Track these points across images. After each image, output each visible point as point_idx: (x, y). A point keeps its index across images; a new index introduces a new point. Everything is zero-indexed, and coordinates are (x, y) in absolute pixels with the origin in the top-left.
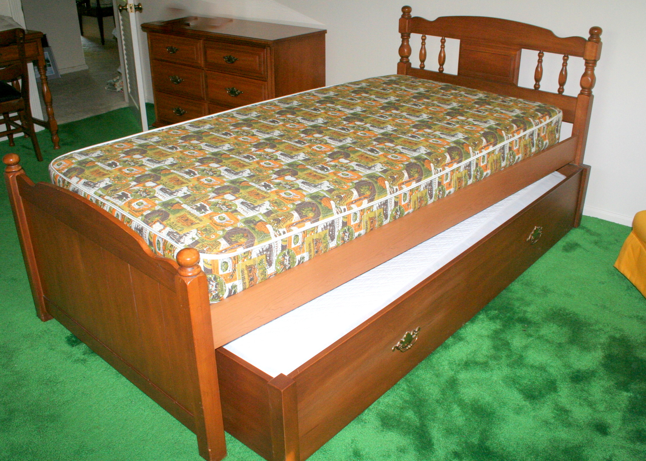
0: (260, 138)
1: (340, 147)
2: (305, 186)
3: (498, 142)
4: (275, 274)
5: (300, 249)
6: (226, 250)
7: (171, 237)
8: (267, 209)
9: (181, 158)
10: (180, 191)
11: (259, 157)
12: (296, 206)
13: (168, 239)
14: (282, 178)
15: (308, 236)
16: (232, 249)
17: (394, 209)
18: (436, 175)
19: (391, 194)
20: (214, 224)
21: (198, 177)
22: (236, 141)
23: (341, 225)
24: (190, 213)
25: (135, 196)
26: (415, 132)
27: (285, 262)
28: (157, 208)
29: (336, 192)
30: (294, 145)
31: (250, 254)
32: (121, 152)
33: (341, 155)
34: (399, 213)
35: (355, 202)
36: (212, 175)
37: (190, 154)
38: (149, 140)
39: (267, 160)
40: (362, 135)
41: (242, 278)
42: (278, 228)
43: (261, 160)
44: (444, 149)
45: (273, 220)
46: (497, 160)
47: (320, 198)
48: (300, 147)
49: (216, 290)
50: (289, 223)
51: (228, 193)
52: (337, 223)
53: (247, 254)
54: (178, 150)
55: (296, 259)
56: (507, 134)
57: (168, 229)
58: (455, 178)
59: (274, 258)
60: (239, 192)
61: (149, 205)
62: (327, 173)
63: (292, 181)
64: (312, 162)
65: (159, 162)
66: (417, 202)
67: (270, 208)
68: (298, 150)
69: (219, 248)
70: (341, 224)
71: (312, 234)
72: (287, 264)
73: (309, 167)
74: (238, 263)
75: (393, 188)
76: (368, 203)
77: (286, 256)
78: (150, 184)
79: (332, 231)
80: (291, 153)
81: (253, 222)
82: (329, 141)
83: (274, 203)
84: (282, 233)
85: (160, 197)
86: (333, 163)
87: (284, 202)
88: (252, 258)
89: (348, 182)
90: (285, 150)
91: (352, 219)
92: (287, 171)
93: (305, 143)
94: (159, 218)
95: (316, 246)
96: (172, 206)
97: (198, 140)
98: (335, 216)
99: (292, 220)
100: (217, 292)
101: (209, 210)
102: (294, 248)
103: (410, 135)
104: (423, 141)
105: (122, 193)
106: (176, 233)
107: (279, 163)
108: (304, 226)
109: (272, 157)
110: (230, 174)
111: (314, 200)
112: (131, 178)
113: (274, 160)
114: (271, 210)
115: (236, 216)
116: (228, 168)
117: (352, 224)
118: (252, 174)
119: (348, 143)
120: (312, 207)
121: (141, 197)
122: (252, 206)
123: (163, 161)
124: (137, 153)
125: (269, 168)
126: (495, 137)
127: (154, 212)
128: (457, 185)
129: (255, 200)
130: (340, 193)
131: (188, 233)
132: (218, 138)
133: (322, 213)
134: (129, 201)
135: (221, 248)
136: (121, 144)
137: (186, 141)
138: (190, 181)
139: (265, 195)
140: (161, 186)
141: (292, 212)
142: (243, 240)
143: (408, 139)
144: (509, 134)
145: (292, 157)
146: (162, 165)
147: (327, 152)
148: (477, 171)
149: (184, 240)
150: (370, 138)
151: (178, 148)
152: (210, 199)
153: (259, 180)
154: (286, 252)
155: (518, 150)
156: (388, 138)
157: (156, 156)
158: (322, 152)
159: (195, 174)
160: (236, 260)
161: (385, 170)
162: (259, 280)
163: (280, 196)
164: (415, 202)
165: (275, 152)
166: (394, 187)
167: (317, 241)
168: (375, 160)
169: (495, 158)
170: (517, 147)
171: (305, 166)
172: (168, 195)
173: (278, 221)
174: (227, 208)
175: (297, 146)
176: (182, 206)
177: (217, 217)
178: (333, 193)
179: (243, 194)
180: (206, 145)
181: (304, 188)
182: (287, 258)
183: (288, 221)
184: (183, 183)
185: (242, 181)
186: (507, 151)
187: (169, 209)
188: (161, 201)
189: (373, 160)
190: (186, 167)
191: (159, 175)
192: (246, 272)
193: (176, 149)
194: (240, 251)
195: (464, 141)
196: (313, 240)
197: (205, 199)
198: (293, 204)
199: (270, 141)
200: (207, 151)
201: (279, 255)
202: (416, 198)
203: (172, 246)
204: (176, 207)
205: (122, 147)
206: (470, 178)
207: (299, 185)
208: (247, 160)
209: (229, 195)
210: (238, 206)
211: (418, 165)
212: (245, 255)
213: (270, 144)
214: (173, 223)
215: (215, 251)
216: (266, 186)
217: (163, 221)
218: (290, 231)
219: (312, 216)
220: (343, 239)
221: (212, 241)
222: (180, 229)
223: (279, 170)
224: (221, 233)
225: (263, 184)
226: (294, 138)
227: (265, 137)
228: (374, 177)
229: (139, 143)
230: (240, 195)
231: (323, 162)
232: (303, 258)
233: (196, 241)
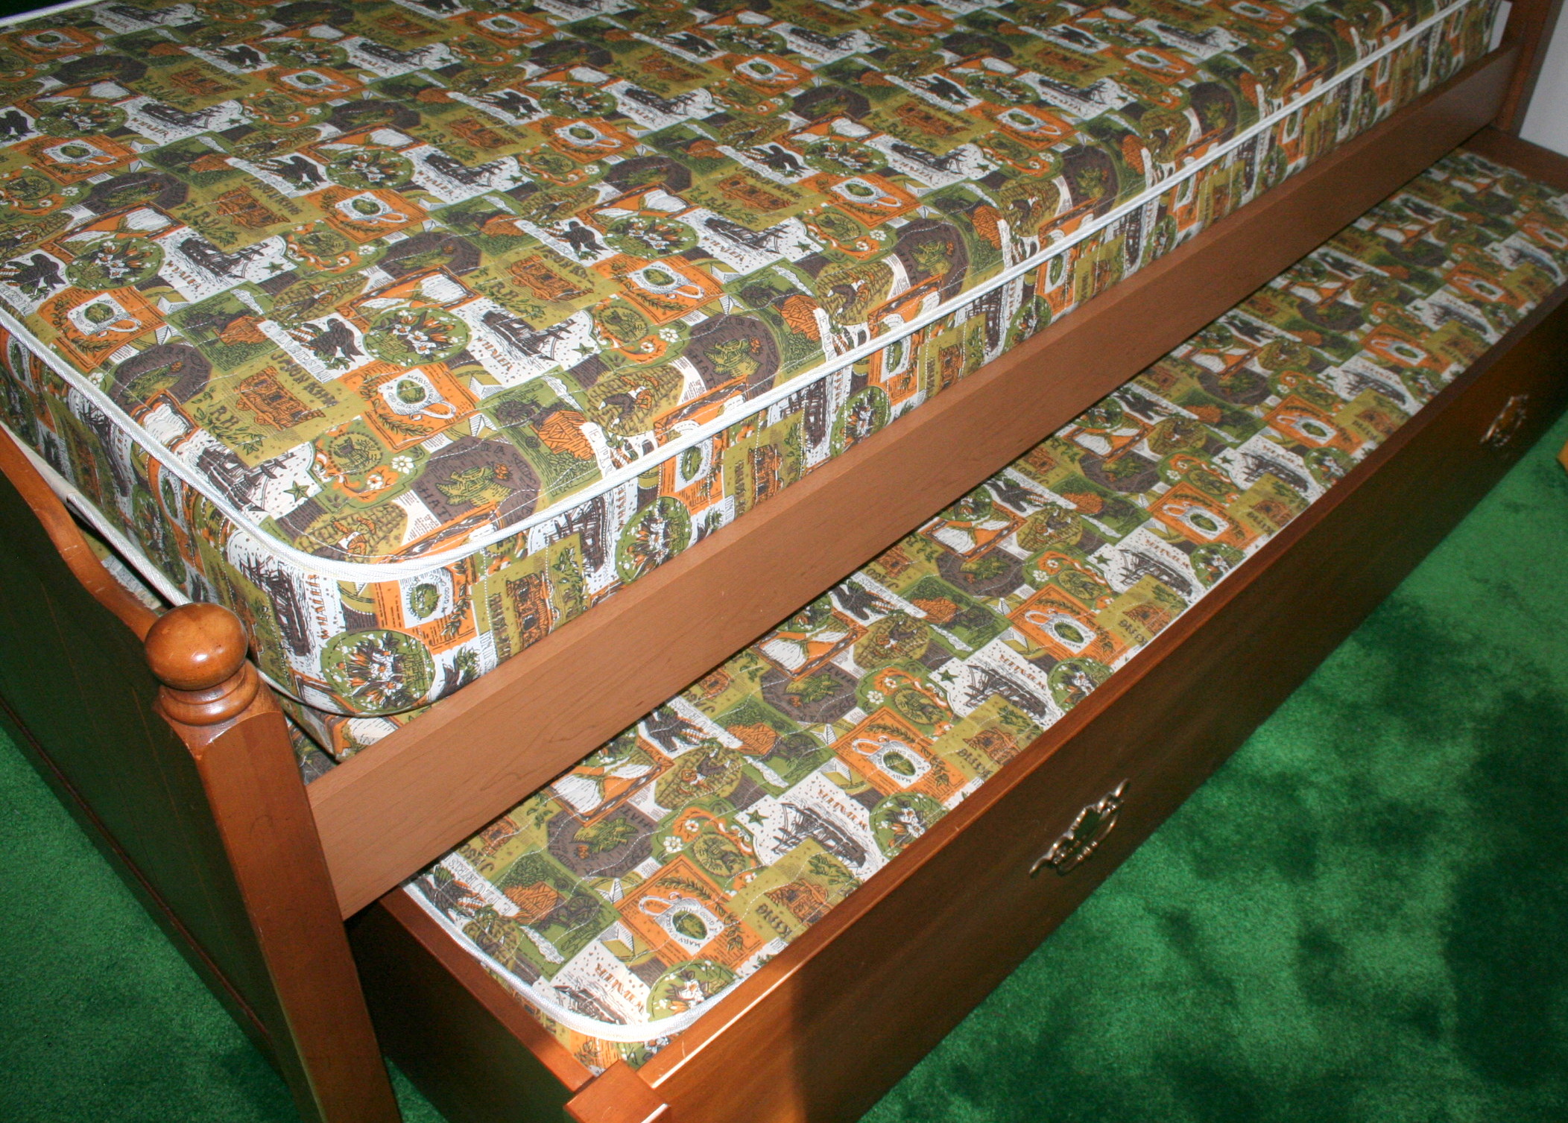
0: (554, 22)
1: (831, 71)
2: (718, 239)
3: (1339, 64)
4: (615, 589)
5: (706, 490)
6: (426, 543)
7: (212, 478)
8: (584, 350)
9: (269, 103)
10: (256, 257)
11: (552, 105)
12: (691, 334)
13: (200, 482)
14: (635, 199)
15: (732, 444)
16: (449, 534)
17: (1019, 311)
18: (1157, 186)
19: (1015, 263)
20: (380, 421)
21: (329, 190)
22: (469, 32)
23: (848, 389)
24: (289, 362)
25: (82, 271)
26: (1075, 17)
27: (652, 543)
28: (166, 334)
29: (831, 270)
30: (674, 56)
31: (520, 542)
32: (47, 67)
33: (838, 102)
34: (1033, 323)
35: (897, 306)
36: (380, 184)
37: (302, 86)
38: (158, 19)
39: (578, 118)
40: (901, 21)
41: (494, 624)
42: (627, 434)
43: (559, 119)
44: (1180, 94)
45: (607, 401)
46: (1327, 122)
47: (777, 296)
48: (692, 65)
49: (397, 679)
50: (665, 408)
51: (435, 271)
52: (835, 384)
53: (510, 545)
54: (259, 68)
55: (690, 525)
56: (1364, 36)
57: (202, 439)
58: (1207, 189)
59: (613, 537)
60: (477, 264)
61: (136, 321)
62: (795, 179)
63: (671, 216)
64: (738, 128)
65: (188, 121)
66: (1090, 280)
67: (595, 346)
68: (687, 76)
69: (398, 538)
70: (847, 386)
71: (749, 435)
72: (659, 547)
73: (728, 151)
74: (475, 579)
75: (1022, 244)
76: (940, 303)
77: (655, 521)
78: (145, 220)
79: (816, 414)
80: (665, 88)
81: (529, 413)
82: (794, 43)
83: (609, 320)
84: (640, 451)
85: (179, 284)
86: (810, 138)
87: (646, 316)
88: (530, 553)
89: (871, 227)
90: (641, 74)
91: (884, 361)
92: (653, 168)
93: (709, 49)
94: (171, 382)
95: (760, 470)
96: (223, 328)
97: (334, 24)
98: (828, 363)
99: (676, 398)
100: (399, 686)
101: (362, 349)
102: (682, 493)
103: (1059, 28)
104: (1105, 57)
105: (36, 258)
106: (234, 458)
107: (622, 129)
108: (720, 411)
109: (595, 104)
110: (443, 180)
111: (755, 306)
112: (75, 191)
113: (605, 117)
114: (596, 356)
115: (463, 381)
116: (440, 153)
117: (882, 380)
118: (526, 179)
119: (858, 54)
120: (747, 336)
121: (106, 282)
122: (526, 334)
123: (202, 113)
124: (107, 74)
125: (588, 153)
126: (1330, 51)
127: (153, 354)
128: (1211, 212)
129: (538, 302)
130: (847, 275)
131: (278, 464)
132: (407, 17)
133: (783, 357)
134: (59, 297)
135: (409, 534)
136: (52, 32)
137: (291, 26)
138: (295, 211)
139: (573, 279)
140: (186, 232)
141: (676, 364)
142: (493, 496)
143: (1057, 45)
144: (1369, 37)
145: (666, 108)
146: (198, 131)
147: (789, 87)
148: (1271, 163)
149: (264, 498)
150: (930, 33)
151: (262, 56)
152: (368, 297)
153: (551, 211)
154: (654, 509)
155: (1385, 87)
156: (989, 39)
157: (180, 91)
158: (771, 87)
159: (316, 177)
160: (470, 573)
161: (994, 174)
162: (559, 617)
163: (629, 285)
164: (1085, 279)
165: (607, 83)
166: (1025, 239)
167: (764, 454)
168: (958, 130)
169: (1323, 117)
170: (1384, 80)
171: (714, 144)
172: (210, 275)
173: (623, 405)
174: (431, 340)
175: (684, 61)
176: (261, 326)
177: (394, 384)
178: (822, 274)
179: (492, 273)
180: (364, 47)
181: (716, 252)
182: (659, 527)
183: (664, 402)
184: (269, 218)
185: (489, 210)
186: (1356, 93)
187: (211, 344)
188: (180, 304)
189: (950, 130)
190: (285, 146)
191: (180, 178)
192: (507, 602)
193: (256, 60)
194: (483, 537)
195: (1238, 62)
196: (751, 451)
197: (348, 298)
198: (680, 326)
199: (588, 37)
200: (366, 72)
201: (630, 525)
202: (1088, 267)
203: (217, 514)
204: (236, 331)
205: (54, 47)
206: (1248, 187)
207: (696, 237)
208: (507, 117)
209: (441, 277)
210: (474, 334)
211: (1104, 156)
212: (502, 549)
213: (590, 47)
214: (223, 409)
215: (383, 548)
216: (577, 237)
217: (183, 398)
218: (668, 440)
219: (750, 372)
220: (852, 431)
221: (371, 507)
222: (249, 441)
223: (624, 164)
224: (406, 466)
225: (567, 229)
226: (674, 26)
227: (571, 19)
228: (961, 206)
229: (120, 30)
230: (481, 281)
231: (778, 132)
232: (716, 517)
233: (311, 502)
